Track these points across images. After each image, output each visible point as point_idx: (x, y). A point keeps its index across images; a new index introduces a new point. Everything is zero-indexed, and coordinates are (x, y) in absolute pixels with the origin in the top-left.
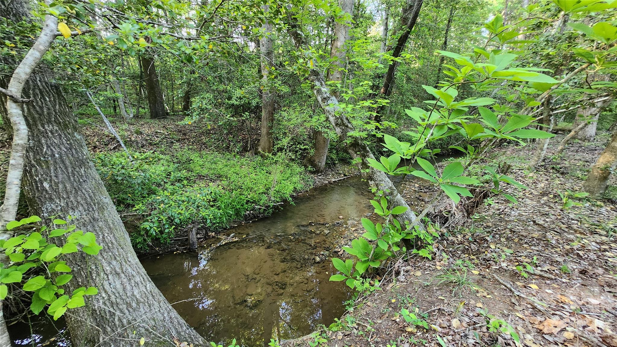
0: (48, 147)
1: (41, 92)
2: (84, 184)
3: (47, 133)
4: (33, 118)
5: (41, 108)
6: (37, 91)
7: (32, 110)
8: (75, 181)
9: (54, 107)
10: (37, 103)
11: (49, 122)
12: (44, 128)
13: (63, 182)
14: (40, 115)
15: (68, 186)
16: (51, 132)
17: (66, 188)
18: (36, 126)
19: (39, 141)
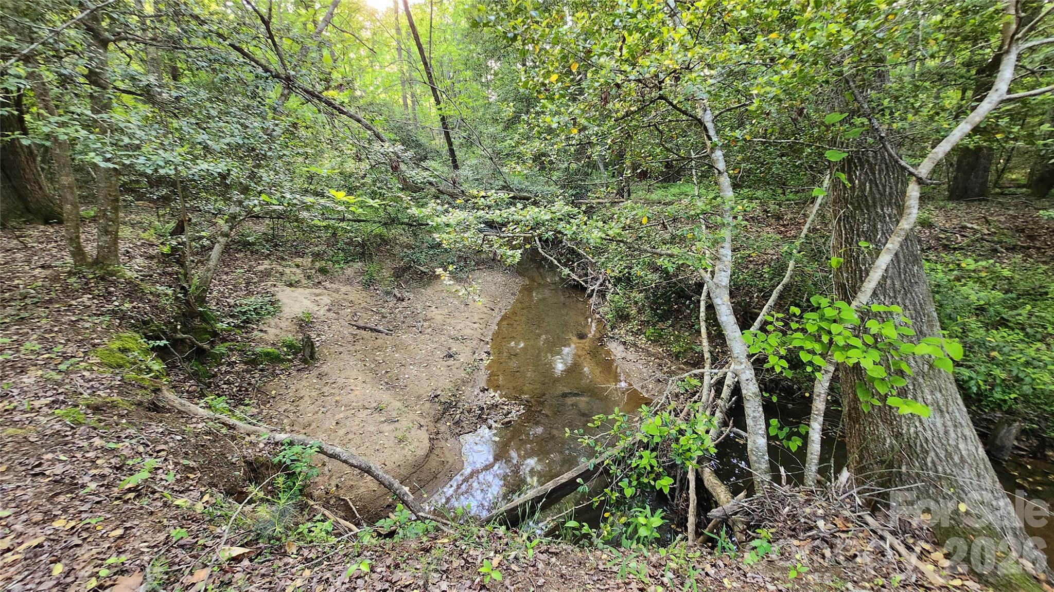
0: (883, 233)
1: (887, 168)
2: (915, 286)
3: (885, 217)
4: (874, 199)
5: (884, 186)
6: (884, 166)
7: (874, 189)
8: (905, 279)
9: (896, 185)
10: (881, 180)
11: (889, 204)
12: (882, 210)
13: (892, 278)
14: (881, 195)
15: (897, 284)
16: (889, 216)
17: (894, 285)
18: (875, 207)
19: (875, 226)
